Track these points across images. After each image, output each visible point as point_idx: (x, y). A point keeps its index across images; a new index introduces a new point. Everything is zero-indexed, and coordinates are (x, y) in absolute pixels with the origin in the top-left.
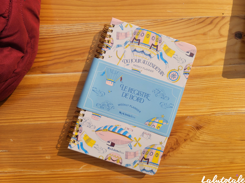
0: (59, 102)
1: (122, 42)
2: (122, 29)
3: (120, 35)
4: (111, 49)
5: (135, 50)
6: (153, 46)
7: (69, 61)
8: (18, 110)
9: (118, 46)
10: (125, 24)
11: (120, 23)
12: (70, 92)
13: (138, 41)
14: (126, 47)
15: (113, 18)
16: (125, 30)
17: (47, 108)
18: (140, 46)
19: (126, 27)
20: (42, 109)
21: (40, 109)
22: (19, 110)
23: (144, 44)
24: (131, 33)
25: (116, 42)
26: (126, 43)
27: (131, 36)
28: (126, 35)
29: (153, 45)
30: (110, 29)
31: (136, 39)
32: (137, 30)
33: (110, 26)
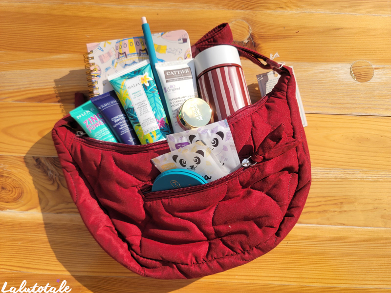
0: (312, 260)
1: (108, 63)
2: (102, 51)
3: (103, 57)
4: (101, 75)
5: (126, 65)
6: (141, 52)
7: (324, 211)
8: (262, 265)
9: (107, 69)
10: (102, 44)
11: (97, 45)
12: (325, 248)
13: (124, 55)
14: (115, 66)
15: (87, 44)
16: (106, 50)
17: (296, 266)
18: (128, 58)
19: (105, 46)
20: (291, 266)
21: (288, 266)
22: (264, 265)
23: (132, 54)
24: (112, 50)
25: (103, 67)
26: (113, 63)
27: (114, 53)
28: (109, 54)
29: (140, 50)
30: (90, 56)
31: (121, 54)
32: (118, 45)
33: (89, 53)
